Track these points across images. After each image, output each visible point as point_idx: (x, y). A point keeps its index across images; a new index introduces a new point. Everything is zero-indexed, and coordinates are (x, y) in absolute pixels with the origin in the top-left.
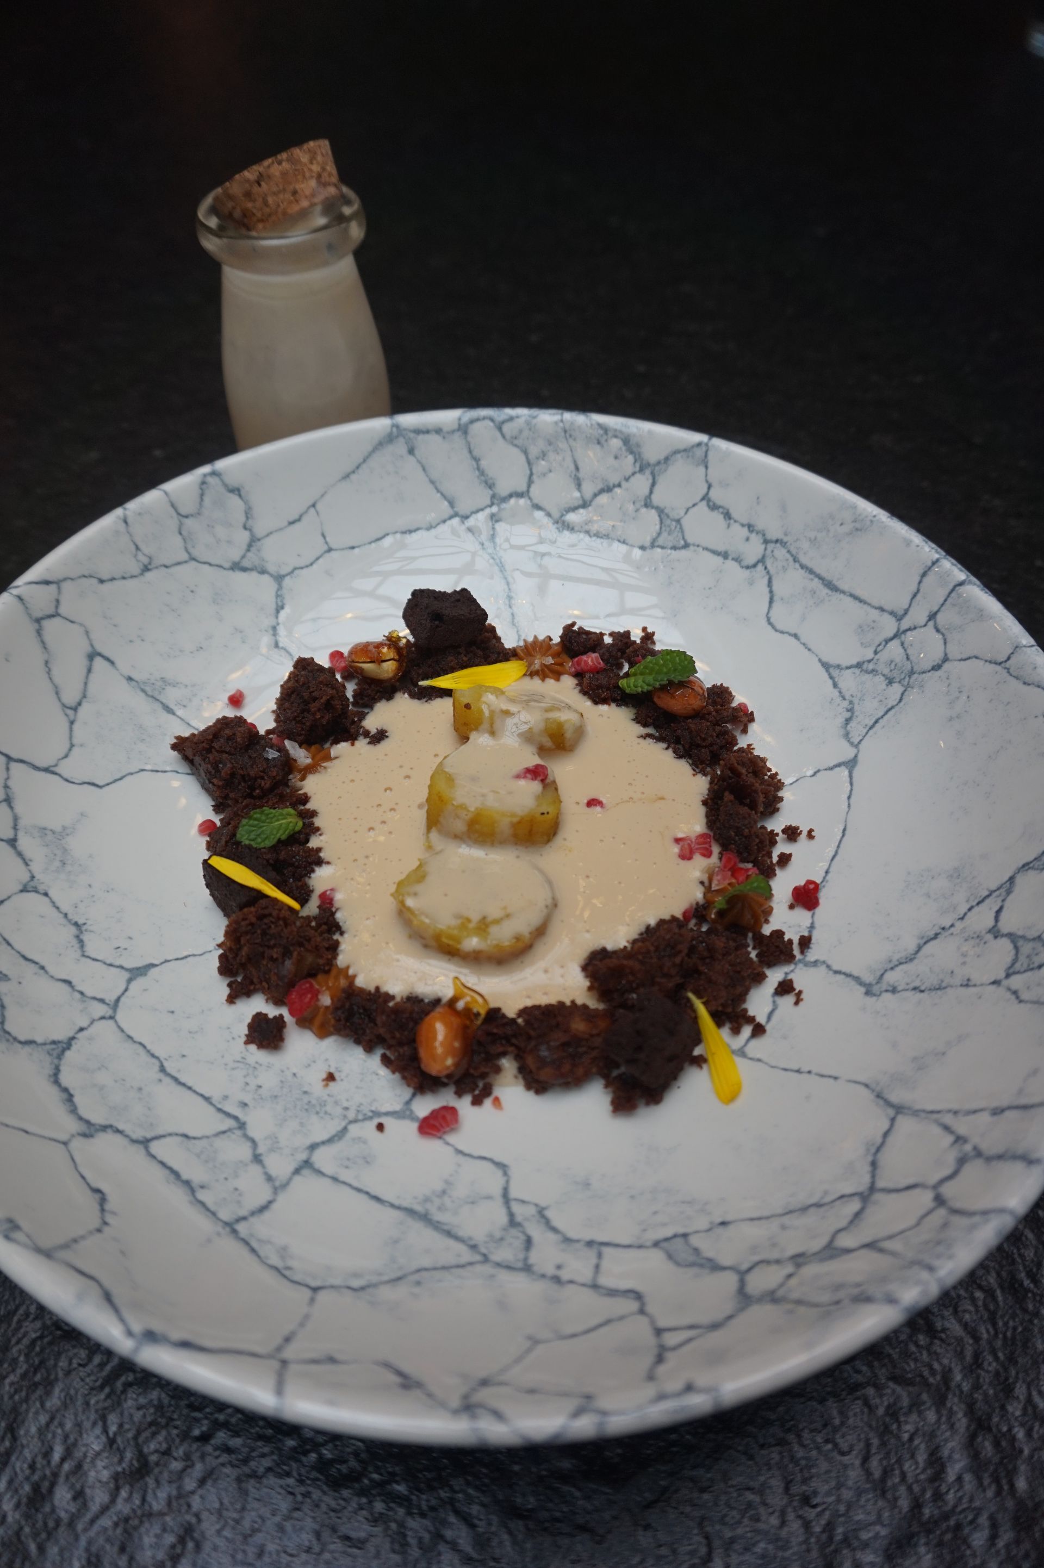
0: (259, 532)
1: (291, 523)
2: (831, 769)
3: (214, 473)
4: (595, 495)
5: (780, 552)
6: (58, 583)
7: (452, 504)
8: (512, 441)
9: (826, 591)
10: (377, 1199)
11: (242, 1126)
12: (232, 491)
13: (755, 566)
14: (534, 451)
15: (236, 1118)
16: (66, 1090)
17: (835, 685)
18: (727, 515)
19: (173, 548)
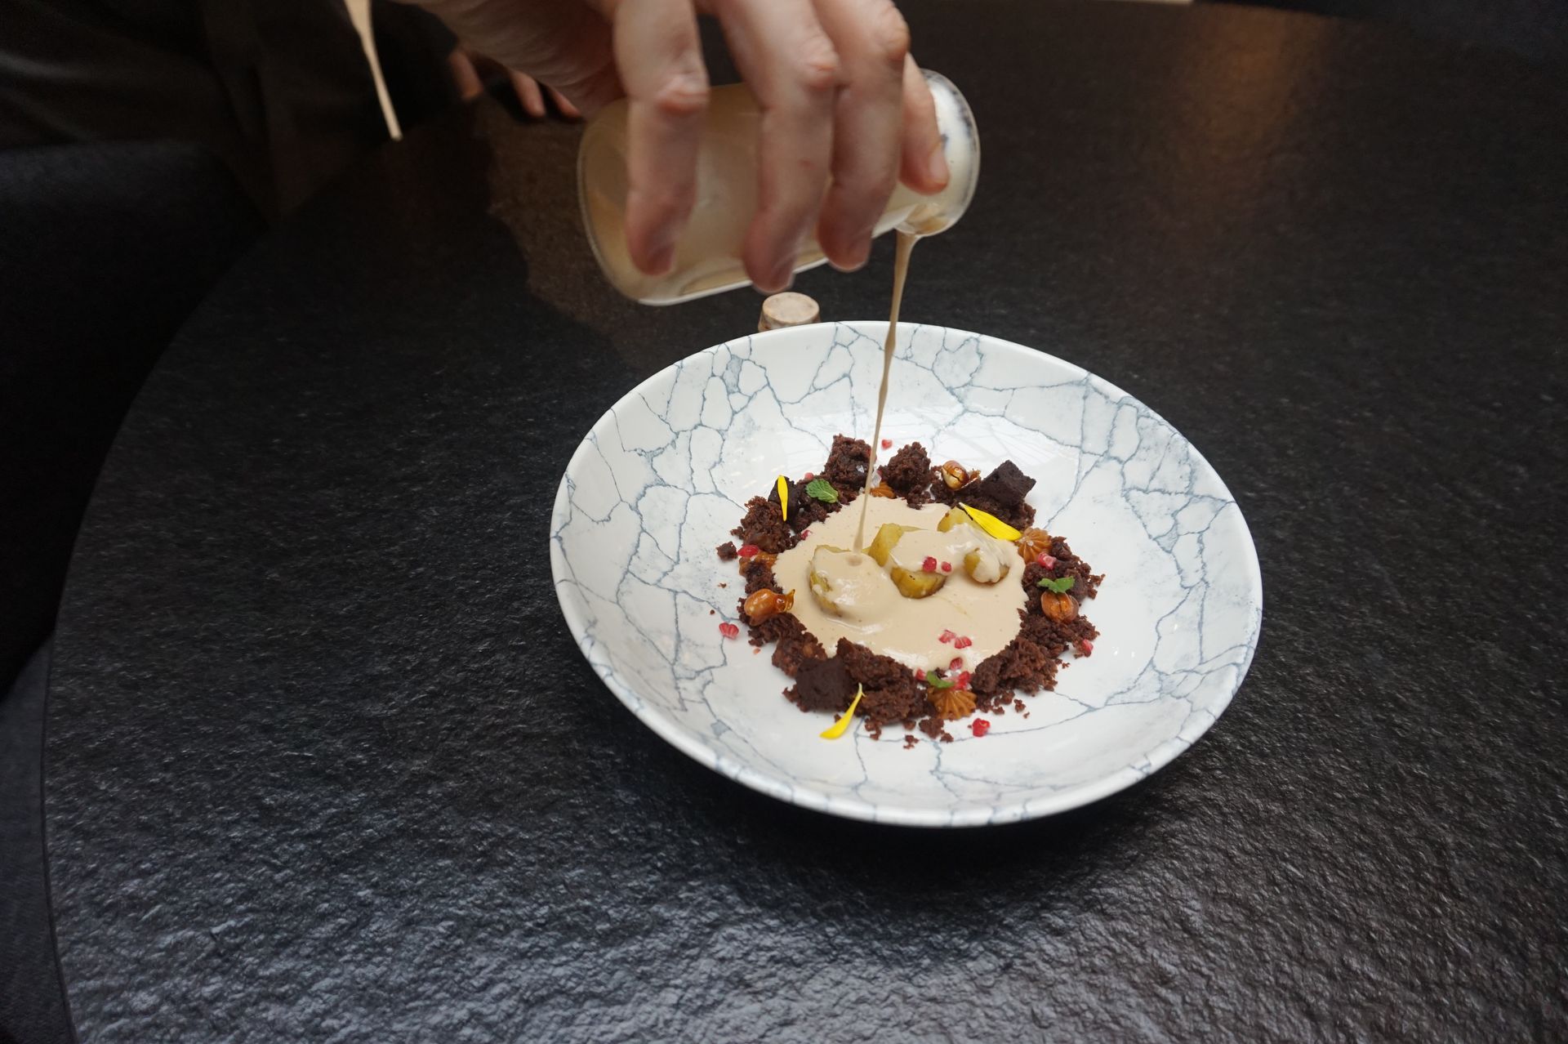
0: (976, 382)
1: (995, 389)
2: (1081, 704)
3: (977, 339)
4: (1155, 490)
5: (1202, 590)
6: (860, 335)
7: (1083, 439)
8: (1139, 429)
9: (1196, 626)
10: (677, 622)
11: (677, 563)
12: (979, 353)
13: (1186, 588)
14: (1145, 443)
15: (679, 560)
16: (645, 493)
17: (1141, 674)
18: (1201, 551)
19: (927, 359)
